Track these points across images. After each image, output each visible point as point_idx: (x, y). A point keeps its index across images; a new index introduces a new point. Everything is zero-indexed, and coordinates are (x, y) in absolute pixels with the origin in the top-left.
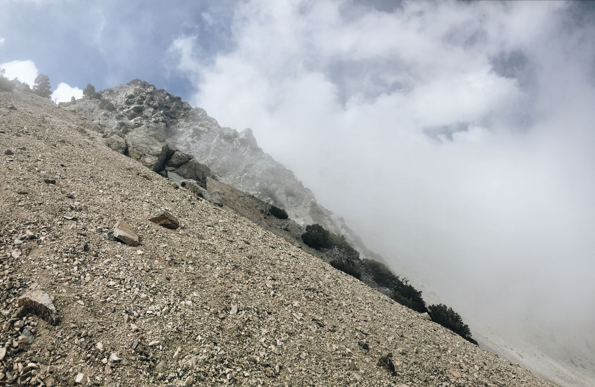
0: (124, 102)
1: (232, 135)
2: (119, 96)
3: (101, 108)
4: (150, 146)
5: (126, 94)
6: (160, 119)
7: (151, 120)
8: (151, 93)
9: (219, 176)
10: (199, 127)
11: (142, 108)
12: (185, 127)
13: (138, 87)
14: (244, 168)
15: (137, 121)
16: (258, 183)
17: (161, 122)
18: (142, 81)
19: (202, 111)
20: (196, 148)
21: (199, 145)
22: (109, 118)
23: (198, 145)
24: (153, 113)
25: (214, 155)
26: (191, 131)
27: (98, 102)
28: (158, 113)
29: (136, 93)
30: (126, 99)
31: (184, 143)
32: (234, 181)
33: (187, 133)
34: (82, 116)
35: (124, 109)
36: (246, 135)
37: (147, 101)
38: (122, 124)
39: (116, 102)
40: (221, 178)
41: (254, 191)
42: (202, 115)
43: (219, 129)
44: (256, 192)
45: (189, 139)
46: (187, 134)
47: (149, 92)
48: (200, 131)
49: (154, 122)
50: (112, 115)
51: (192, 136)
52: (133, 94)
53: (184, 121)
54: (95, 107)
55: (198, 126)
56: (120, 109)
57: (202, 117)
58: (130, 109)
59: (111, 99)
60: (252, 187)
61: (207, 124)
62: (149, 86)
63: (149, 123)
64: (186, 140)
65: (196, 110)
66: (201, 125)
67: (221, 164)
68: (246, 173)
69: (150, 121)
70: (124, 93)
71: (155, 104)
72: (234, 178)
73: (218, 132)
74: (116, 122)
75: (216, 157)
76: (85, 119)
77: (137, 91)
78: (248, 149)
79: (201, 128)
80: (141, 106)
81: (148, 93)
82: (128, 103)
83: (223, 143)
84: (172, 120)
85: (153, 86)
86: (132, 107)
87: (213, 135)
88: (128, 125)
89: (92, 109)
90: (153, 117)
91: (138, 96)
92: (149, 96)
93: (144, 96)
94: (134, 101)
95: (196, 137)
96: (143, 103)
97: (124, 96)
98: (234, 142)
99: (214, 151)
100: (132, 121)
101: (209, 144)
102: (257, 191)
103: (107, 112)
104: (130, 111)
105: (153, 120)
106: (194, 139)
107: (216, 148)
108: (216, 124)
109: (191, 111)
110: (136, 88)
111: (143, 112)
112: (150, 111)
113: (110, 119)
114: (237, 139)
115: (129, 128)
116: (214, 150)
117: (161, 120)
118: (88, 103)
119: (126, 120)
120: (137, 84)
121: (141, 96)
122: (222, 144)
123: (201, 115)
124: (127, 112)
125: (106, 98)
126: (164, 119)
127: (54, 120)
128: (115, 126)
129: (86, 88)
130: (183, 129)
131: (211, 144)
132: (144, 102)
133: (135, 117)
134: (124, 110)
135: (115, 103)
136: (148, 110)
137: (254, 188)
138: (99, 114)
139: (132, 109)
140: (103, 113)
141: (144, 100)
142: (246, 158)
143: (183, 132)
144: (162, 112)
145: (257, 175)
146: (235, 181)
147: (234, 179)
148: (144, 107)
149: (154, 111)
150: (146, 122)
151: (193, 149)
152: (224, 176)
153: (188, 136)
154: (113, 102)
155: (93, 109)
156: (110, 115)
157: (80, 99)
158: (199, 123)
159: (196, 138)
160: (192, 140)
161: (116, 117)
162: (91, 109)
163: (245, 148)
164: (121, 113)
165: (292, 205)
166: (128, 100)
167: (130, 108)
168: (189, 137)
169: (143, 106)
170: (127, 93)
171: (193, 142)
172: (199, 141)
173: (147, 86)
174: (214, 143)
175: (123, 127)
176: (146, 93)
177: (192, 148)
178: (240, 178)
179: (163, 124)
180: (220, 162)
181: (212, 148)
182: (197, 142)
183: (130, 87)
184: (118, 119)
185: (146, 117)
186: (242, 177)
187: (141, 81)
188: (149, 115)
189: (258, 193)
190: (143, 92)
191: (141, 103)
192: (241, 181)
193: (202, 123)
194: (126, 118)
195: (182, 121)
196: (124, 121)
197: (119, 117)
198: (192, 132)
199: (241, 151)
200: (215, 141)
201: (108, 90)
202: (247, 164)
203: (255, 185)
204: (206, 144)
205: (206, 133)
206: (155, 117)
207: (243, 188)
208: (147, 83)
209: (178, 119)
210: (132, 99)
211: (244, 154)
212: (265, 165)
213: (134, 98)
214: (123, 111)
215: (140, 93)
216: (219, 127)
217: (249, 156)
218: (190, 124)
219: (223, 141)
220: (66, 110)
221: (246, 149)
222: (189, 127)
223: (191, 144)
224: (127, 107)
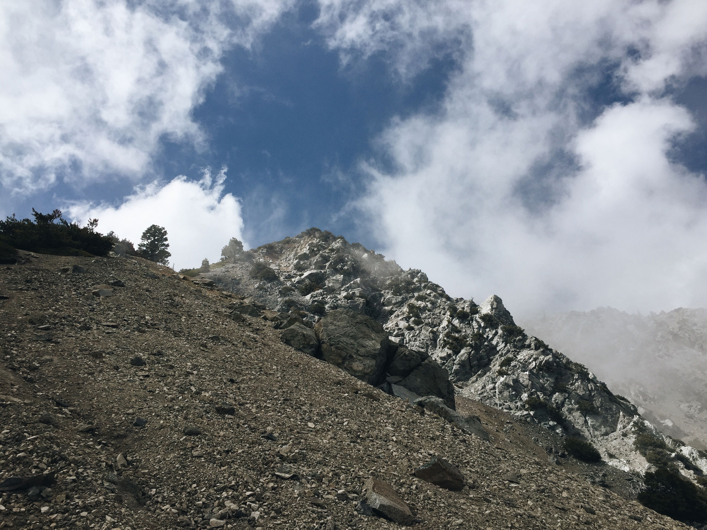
0: (292, 266)
1: (468, 311)
2: (284, 257)
3: (253, 278)
4: (360, 340)
5: (296, 253)
6: (356, 292)
7: (340, 294)
8: (338, 250)
9: (457, 386)
10: (415, 301)
11: (323, 274)
12: (395, 304)
13: (315, 241)
14: (497, 368)
15: (316, 297)
16: (526, 395)
17: (358, 297)
18: (322, 231)
19: (419, 274)
20: (415, 339)
21: (420, 333)
22: (268, 293)
23: (418, 332)
24: (343, 283)
25: (446, 349)
26: (405, 310)
27: (247, 267)
28: (352, 282)
29: (313, 250)
30: (295, 262)
31: (394, 330)
32: (482, 393)
33: (399, 314)
34: (225, 293)
35: (293, 277)
36: (492, 309)
37: (331, 263)
38: (290, 304)
39: (280, 266)
40: (460, 390)
41: (521, 410)
42: (420, 281)
43: (448, 302)
44: (525, 413)
45: (403, 324)
46: (398, 316)
47: (334, 248)
48: (419, 308)
49: (345, 297)
50: (272, 288)
51: (407, 319)
52: (308, 252)
53: (392, 294)
54: (243, 276)
55: (414, 299)
56: (286, 278)
57: (420, 284)
58: (303, 277)
59: (271, 261)
60: (516, 403)
61: (429, 295)
62: (335, 239)
63: (337, 301)
64: (397, 325)
65: (410, 274)
66: (419, 298)
67: (459, 364)
68: (503, 377)
69: (339, 297)
70: (292, 250)
71: (346, 268)
72: (483, 388)
73: (447, 308)
74: (279, 300)
75: (450, 352)
76: (230, 296)
77: (314, 247)
78: (500, 332)
79: (420, 302)
80: (323, 271)
81: (332, 250)
82: (300, 268)
83: (458, 325)
84: (374, 293)
85: (342, 238)
86: (306, 274)
87: (440, 313)
88: (301, 305)
89: (238, 279)
90: (343, 290)
91: (316, 255)
92: (334, 255)
93: (327, 255)
94: (310, 265)
95: (413, 319)
96: (325, 266)
97: (292, 256)
98: (474, 322)
99: (444, 340)
100: (308, 297)
101: (435, 329)
102: (526, 410)
103: (264, 284)
104: (303, 280)
105: (344, 294)
106: (410, 323)
107: (448, 335)
108: (443, 294)
109: (403, 275)
110: (312, 243)
111: (326, 282)
112: (338, 280)
113: (269, 295)
114: (477, 316)
115: (302, 309)
116: (445, 338)
117: (358, 294)
118: (230, 270)
119: (296, 296)
120: (315, 237)
121: (322, 256)
122: (456, 327)
123: (417, 281)
124: (298, 282)
125: (261, 260)
126: (362, 293)
127: (187, 301)
128: (278, 307)
129: (228, 245)
130: (391, 307)
131: (438, 329)
132: (327, 264)
133: (313, 290)
134: (293, 280)
135: (277, 268)
136: (334, 278)
137: (519, 404)
138: (250, 287)
139: (307, 277)
140: (256, 286)
141: (327, 261)
142: (498, 349)
143: (391, 312)
144: (358, 280)
145: (521, 380)
146: (485, 394)
147: (483, 390)
148: (328, 273)
149: (344, 280)
150: (331, 298)
151: (410, 340)
152: (467, 386)
153: (400, 318)
154: (273, 267)
155: (241, 279)
156: (268, 287)
157: (217, 264)
158: (416, 294)
159: (413, 321)
160: (407, 324)
161: (280, 292)
162: (235, 279)
163: (494, 332)
164: (288, 284)
165: (597, 433)
166: (298, 263)
167: (303, 275)
168: (402, 319)
169: (326, 272)
170: (297, 250)
171: (410, 328)
172: (419, 327)
173: (331, 238)
174: (444, 328)
175: (292, 308)
176: (329, 250)
177: (407, 339)
178: (494, 388)
179: (362, 300)
180: (457, 360)
181: (441, 336)
182: (416, 327)
183: (302, 242)
184: (283, 294)
185: (331, 291)
186: (497, 385)
187: (320, 230)
188: (337, 286)
189: (529, 414)
190: (325, 248)
191: (323, 267)
192: (495, 392)
193: (421, 293)
194: (297, 292)
195: (388, 293)
196: (294, 298)
197: (285, 292)
198: (408, 310)
199: (488, 337)
200: (445, 323)
201: (265, 247)
202: (503, 359)
203: (521, 400)
204: (431, 329)
205: (429, 311)
206: (346, 290)
207: (500, 405)
208: (330, 233)
209: (381, 291)
210: (306, 261)
211: (494, 342)
212: (532, 359)
213: (310, 259)
214: (291, 281)
215: (319, 250)
216: (448, 298)
217: (503, 345)
218: (403, 298)
219: (456, 322)
220: (197, 282)
221: (497, 333)
222: (400, 304)
223: (406, 333)
224: (298, 273)
